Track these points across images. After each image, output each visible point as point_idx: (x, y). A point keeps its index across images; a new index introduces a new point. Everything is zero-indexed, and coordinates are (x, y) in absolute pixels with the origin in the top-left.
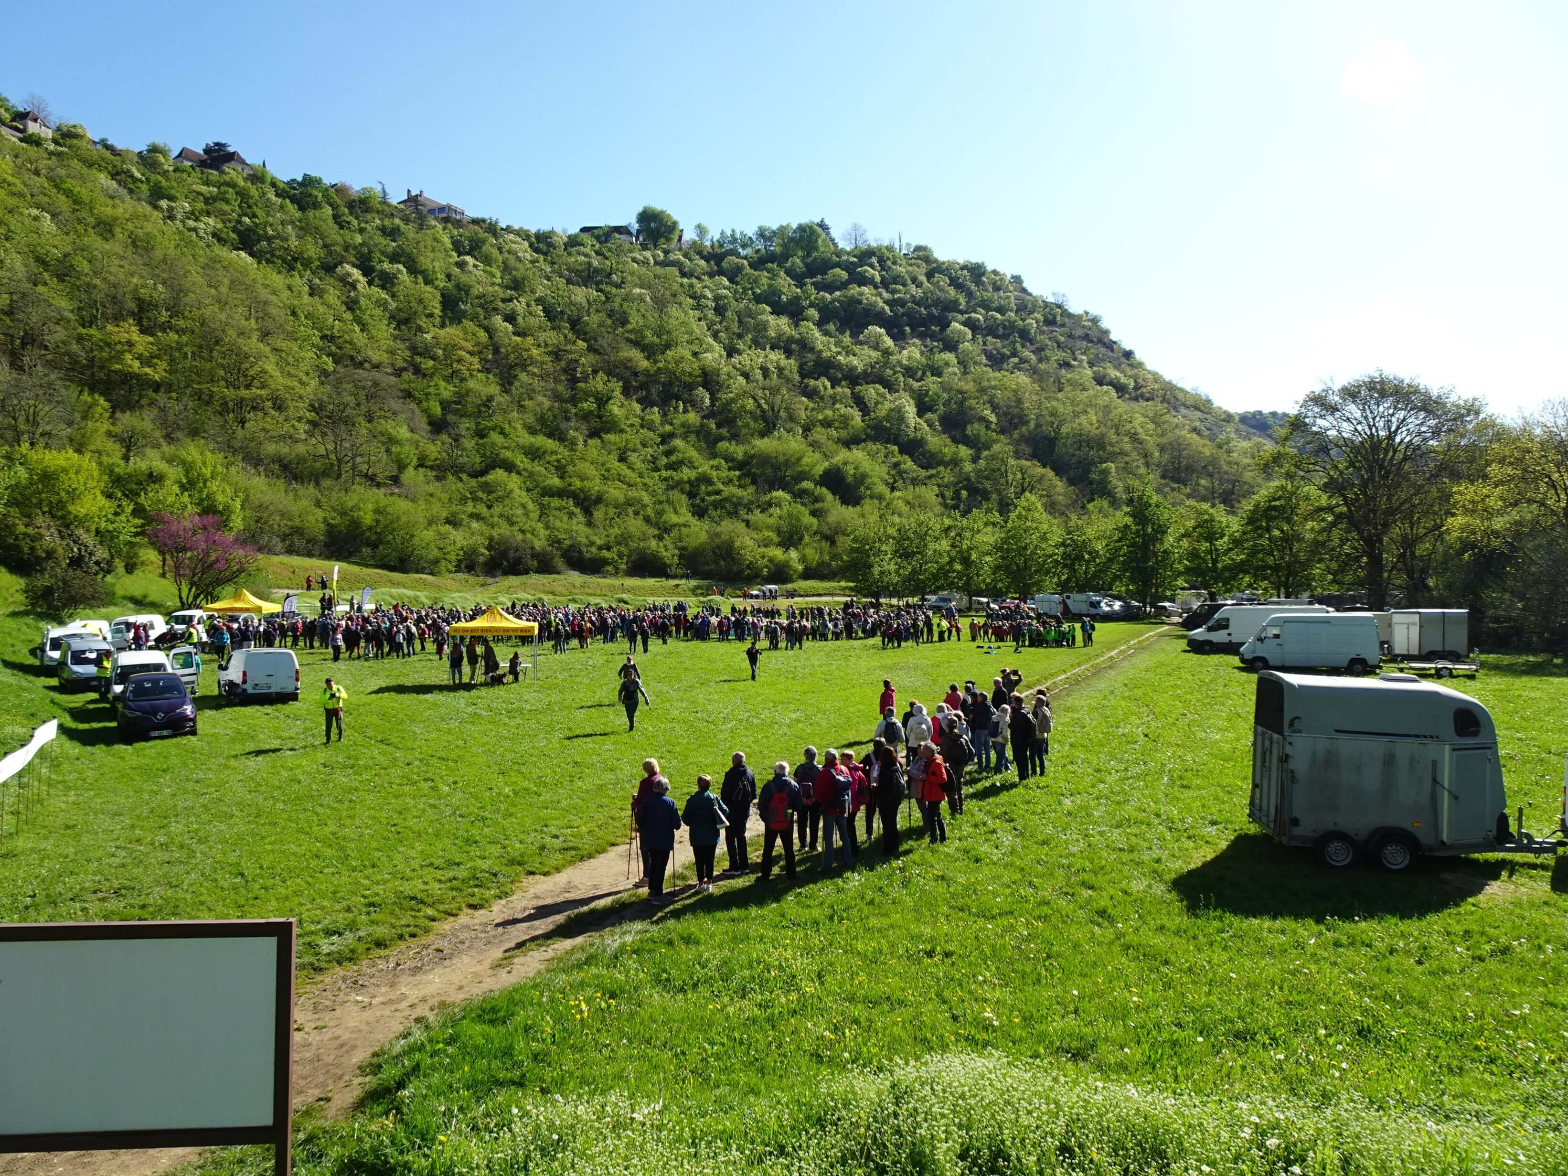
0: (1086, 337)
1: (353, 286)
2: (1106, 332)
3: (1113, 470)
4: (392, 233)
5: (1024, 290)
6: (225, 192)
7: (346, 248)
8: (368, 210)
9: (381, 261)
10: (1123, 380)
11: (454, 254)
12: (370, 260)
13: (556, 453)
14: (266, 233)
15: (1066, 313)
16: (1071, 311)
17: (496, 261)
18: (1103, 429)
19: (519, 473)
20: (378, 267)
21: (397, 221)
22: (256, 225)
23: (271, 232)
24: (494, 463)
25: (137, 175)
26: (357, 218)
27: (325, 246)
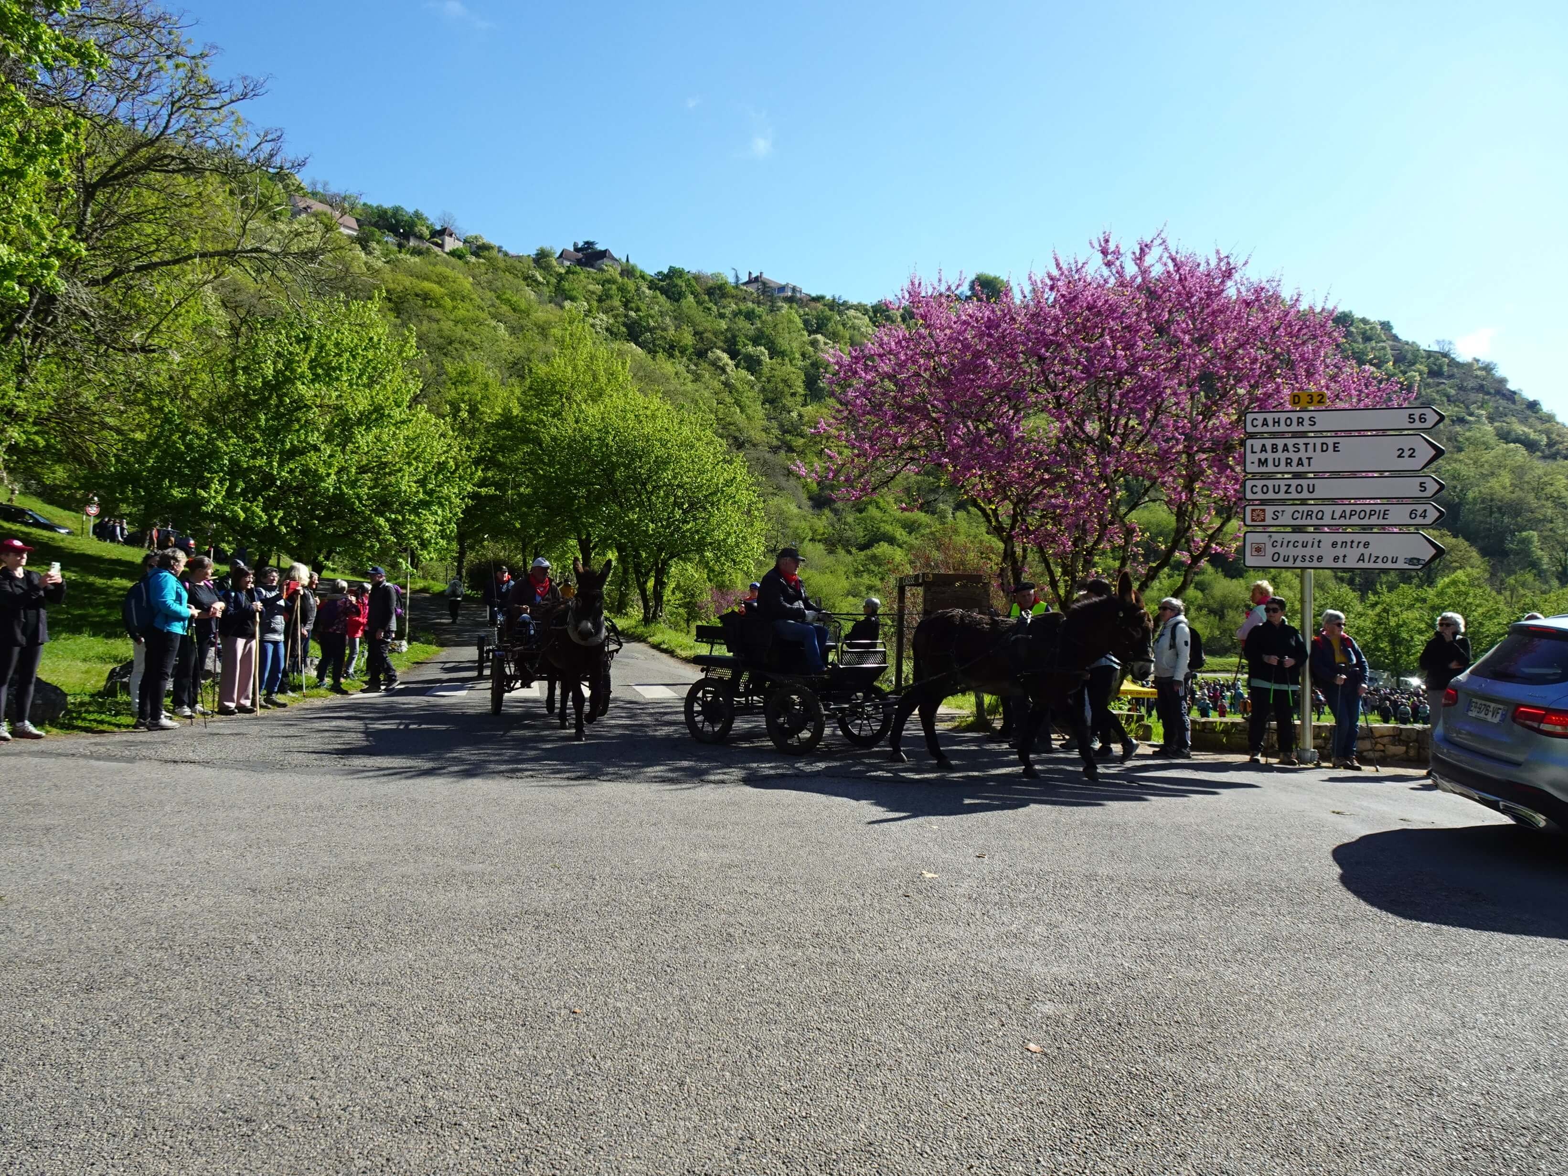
0: (1481, 389)
1: (723, 370)
2: (1503, 381)
3: (1536, 539)
4: (750, 316)
5: (1395, 338)
6: (609, 289)
7: (715, 334)
8: (724, 295)
9: (745, 345)
10: (1533, 436)
11: (806, 333)
12: (735, 343)
13: (928, 526)
14: (649, 324)
15: (1453, 363)
16: (1460, 359)
17: (843, 337)
18: (1518, 493)
19: (900, 546)
20: (744, 350)
21: (750, 304)
22: (640, 318)
23: (652, 324)
24: (875, 538)
25: (540, 279)
26: (716, 304)
27: (696, 333)
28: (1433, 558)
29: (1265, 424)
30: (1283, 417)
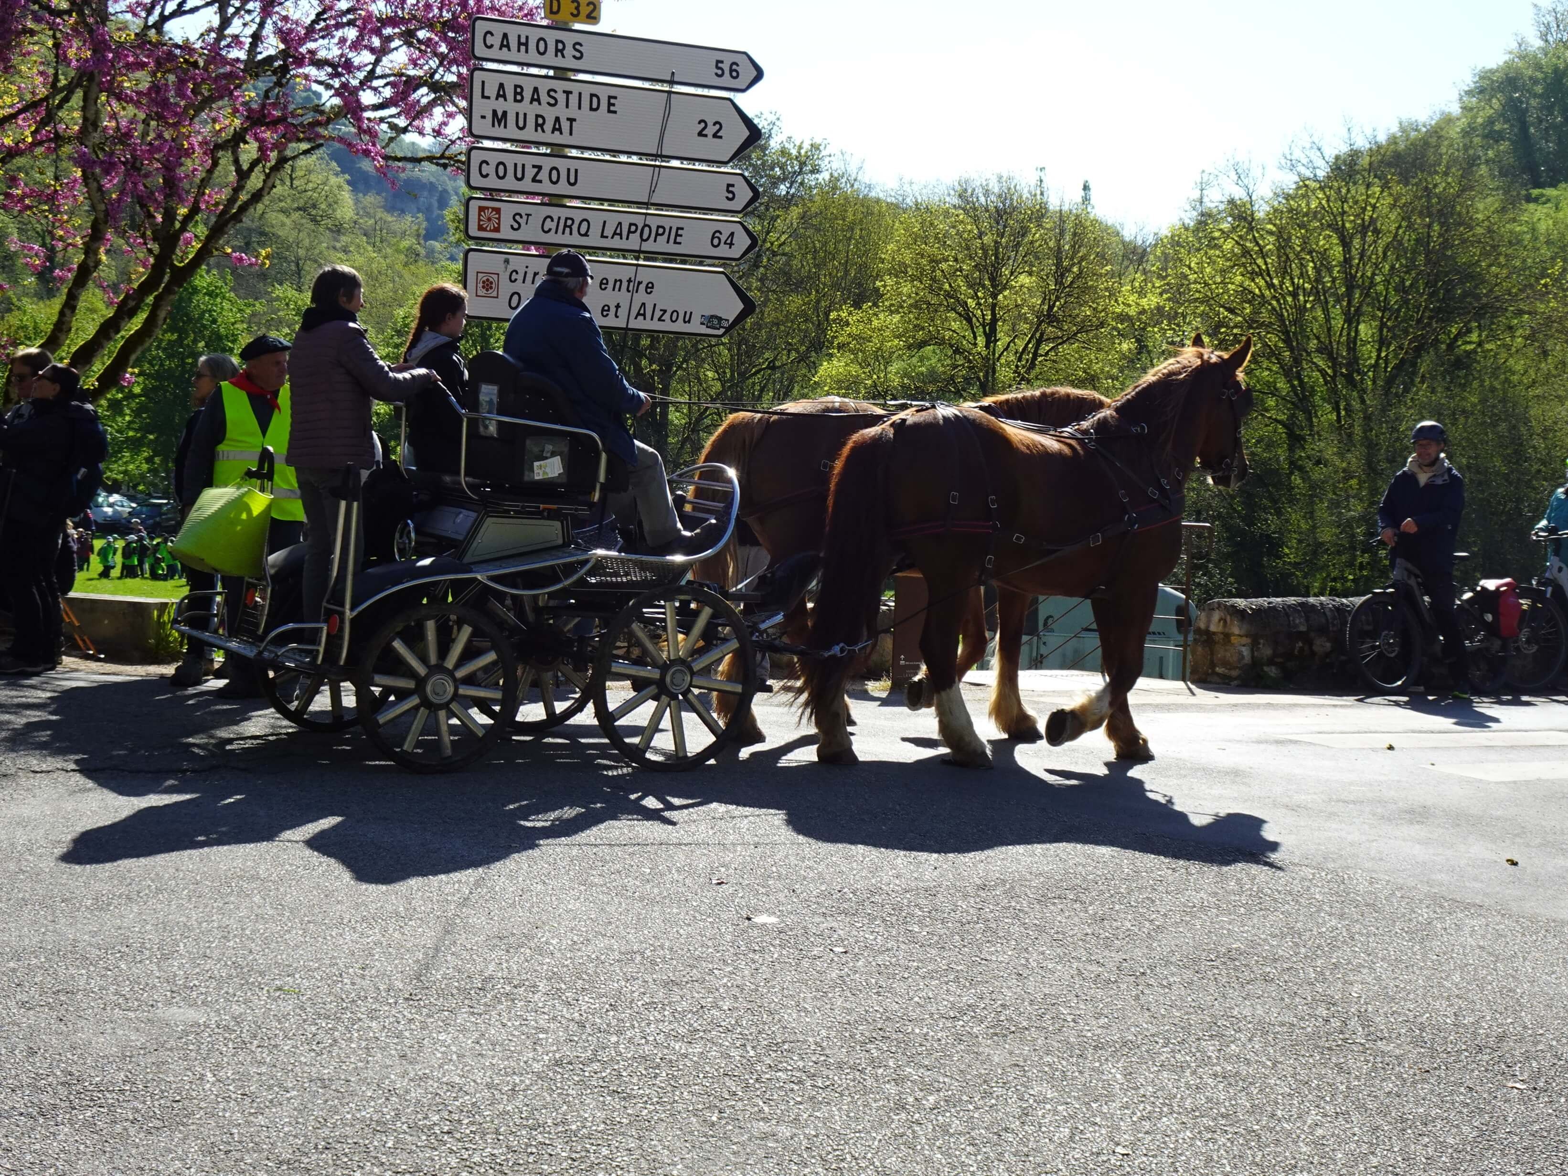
28: (741, 317)
29: (505, 44)
30: (534, 35)
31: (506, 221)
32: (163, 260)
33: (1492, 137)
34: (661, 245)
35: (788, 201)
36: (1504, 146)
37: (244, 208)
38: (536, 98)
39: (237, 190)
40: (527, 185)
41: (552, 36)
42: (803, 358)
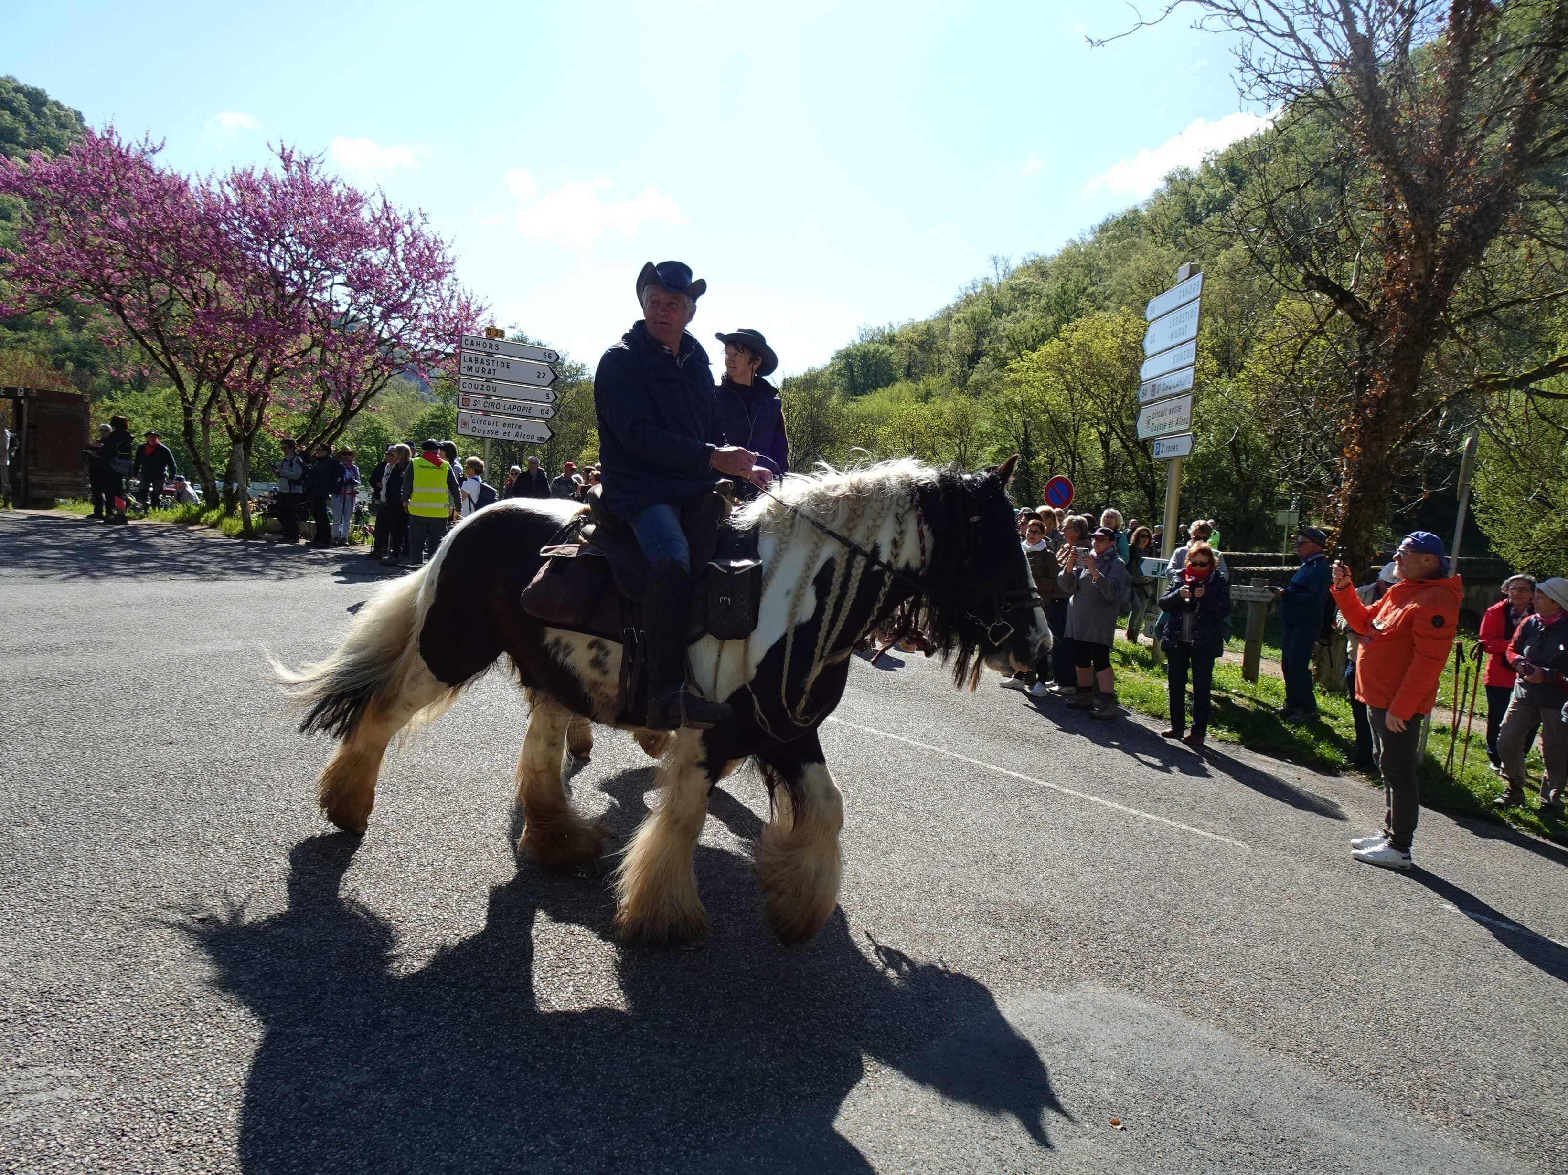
28: (550, 438)
29: (472, 344)
30: (482, 341)
31: (472, 403)
32: (346, 410)
33: (840, 374)
34: (524, 413)
35: (572, 386)
36: (845, 379)
37: (375, 392)
38: (482, 362)
39: (373, 385)
40: (479, 391)
41: (488, 342)
42: (576, 448)
